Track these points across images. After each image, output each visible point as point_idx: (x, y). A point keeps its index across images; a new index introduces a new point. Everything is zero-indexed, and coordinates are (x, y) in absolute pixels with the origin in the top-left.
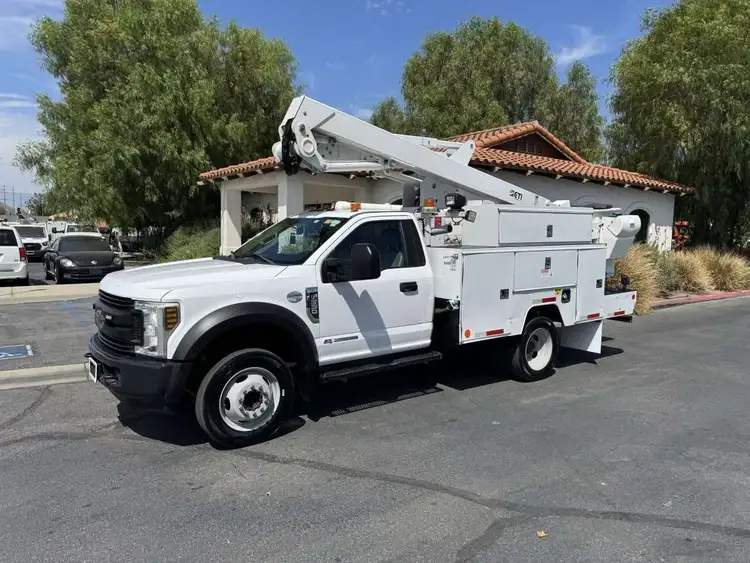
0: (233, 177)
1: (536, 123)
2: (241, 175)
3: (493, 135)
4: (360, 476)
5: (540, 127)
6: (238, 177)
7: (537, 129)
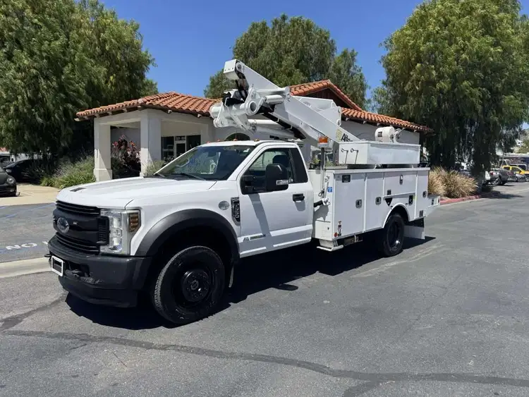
0: (104, 114)
1: (329, 82)
2: (110, 113)
3: (300, 89)
4: (227, 358)
5: (332, 84)
6: (107, 115)
7: (330, 85)
